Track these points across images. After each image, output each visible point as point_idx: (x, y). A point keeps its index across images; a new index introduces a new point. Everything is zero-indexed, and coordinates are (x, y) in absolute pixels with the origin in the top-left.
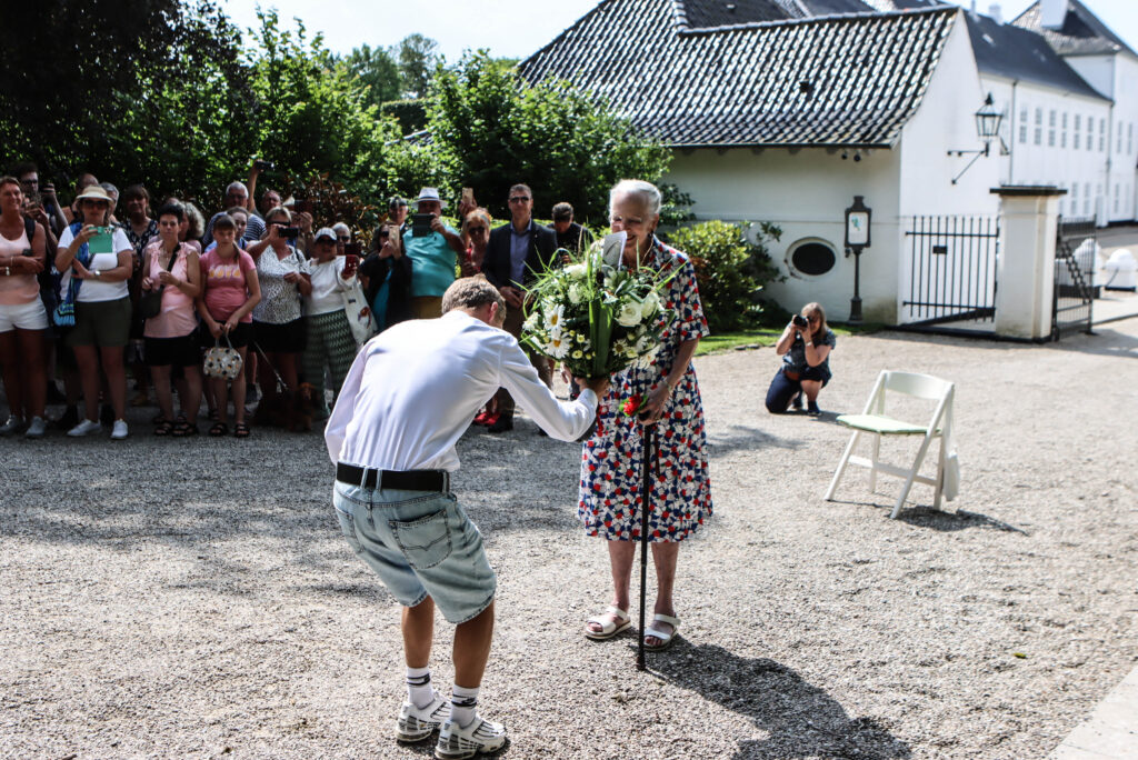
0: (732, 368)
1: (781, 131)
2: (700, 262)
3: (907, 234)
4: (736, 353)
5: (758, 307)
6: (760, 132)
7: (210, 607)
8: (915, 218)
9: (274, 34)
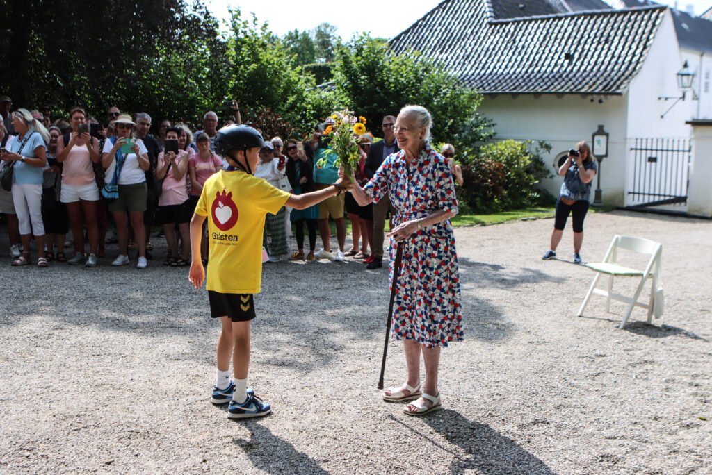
0: (519, 232)
1: (552, 84)
2: (500, 166)
3: (632, 149)
4: (522, 222)
5: (536, 194)
6: (539, 84)
7: (195, 372)
8: (637, 139)
9: (238, 22)
